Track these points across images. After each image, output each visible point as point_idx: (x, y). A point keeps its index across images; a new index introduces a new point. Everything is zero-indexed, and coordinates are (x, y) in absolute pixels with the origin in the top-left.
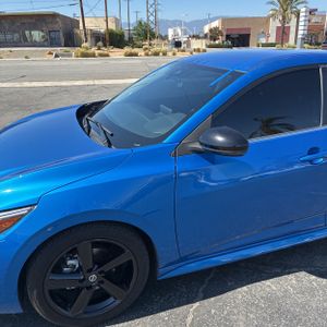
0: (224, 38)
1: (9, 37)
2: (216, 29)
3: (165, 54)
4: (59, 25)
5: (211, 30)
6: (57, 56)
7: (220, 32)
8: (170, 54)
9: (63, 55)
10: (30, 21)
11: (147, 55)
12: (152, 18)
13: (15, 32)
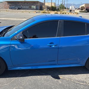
0: (85, 10)
1: (26, 7)
2: (83, 7)
3: (66, 14)
4: (39, 5)
5: (81, 7)
6: (37, 12)
7: (84, 8)
8: (67, 14)
9: (38, 13)
10: (32, 3)
11: (60, 13)
12: (64, 3)
13: (28, 6)
